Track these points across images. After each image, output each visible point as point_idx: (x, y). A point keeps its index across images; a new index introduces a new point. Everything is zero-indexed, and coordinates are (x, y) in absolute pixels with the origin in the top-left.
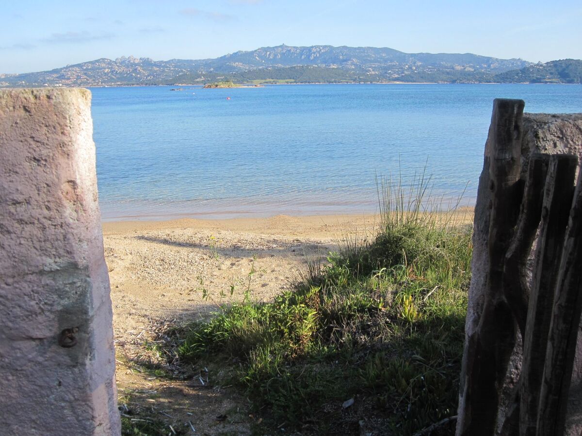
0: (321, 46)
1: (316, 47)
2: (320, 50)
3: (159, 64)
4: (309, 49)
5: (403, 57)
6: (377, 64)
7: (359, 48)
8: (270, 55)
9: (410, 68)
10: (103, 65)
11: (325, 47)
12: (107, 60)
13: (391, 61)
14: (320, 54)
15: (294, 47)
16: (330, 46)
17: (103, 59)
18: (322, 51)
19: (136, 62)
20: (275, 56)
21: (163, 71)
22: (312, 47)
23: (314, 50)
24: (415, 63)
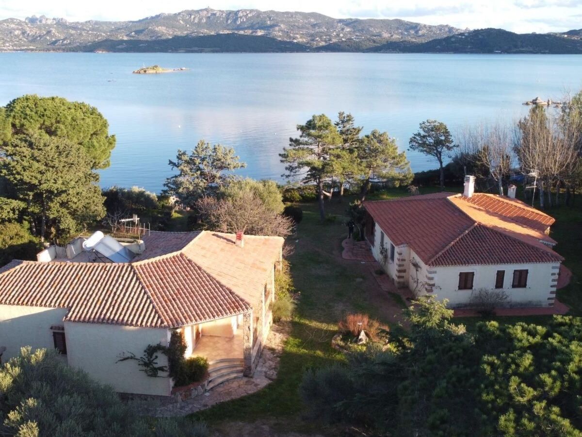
0: (248, 10)
1: (242, 11)
2: (247, 14)
3: (75, 27)
4: (236, 13)
5: (330, 23)
6: (304, 31)
7: (287, 13)
8: (194, 18)
9: (338, 35)
10: (13, 26)
11: (251, 11)
12: (17, 20)
13: (319, 27)
14: (247, 19)
15: (220, 11)
16: (257, 11)
17: (12, 19)
18: (249, 15)
19: (49, 22)
20: (200, 19)
21: (80, 34)
22: (238, 11)
23: (240, 14)
24: (343, 29)
